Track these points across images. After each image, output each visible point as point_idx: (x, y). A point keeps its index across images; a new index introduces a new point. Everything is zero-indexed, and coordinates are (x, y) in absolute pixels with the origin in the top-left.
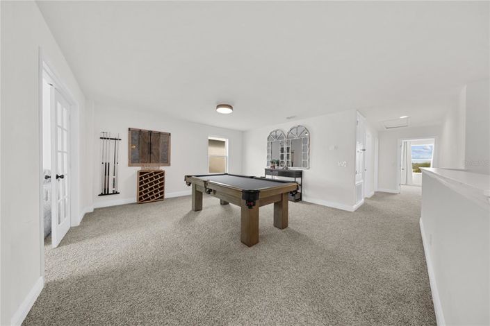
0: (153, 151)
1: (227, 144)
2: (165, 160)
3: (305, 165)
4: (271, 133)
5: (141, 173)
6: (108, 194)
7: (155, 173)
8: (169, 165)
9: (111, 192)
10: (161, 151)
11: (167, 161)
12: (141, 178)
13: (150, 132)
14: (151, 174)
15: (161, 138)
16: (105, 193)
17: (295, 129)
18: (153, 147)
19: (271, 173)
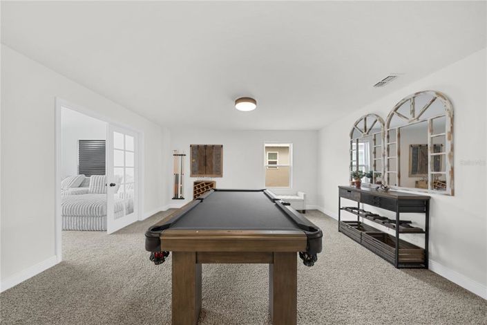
0: (208, 163)
1: (291, 149)
2: (217, 171)
3: (439, 185)
4: (357, 123)
5: (195, 183)
6: (178, 199)
7: (207, 184)
8: (222, 176)
9: (179, 197)
10: (214, 163)
11: (219, 173)
12: (195, 188)
13: (206, 146)
14: (203, 185)
15: (214, 150)
16: (176, 198)
17: (409, 103)
18: (208, 160)
19: (348, 194)
